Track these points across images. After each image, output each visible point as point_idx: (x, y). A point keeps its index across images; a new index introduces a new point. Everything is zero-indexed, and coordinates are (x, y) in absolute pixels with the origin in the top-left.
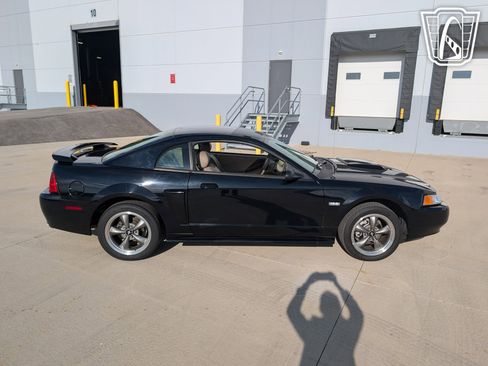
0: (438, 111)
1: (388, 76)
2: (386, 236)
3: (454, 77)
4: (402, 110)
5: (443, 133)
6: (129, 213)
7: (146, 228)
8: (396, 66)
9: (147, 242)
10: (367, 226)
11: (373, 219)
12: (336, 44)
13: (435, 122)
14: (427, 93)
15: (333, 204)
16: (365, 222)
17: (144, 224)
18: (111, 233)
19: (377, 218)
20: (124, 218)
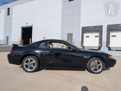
0: (109, 45)
1: (96, 36)
2: (100, 67)
3: (112, 37)
4: (100, 45)
5: (111, 50)
6: (31, 59)
7: (35, 63)
8: (98, 34)
9: (35, 67)
10: (95, 64)
11: (96, 62)
12: (83, 29)
13: (109, 47)
14: (106, 40)
15: (85, 57)
16: (94, 63)
17: (35, 62)
18: (25, 65)
19: (97, 61)
20: (29, 60)
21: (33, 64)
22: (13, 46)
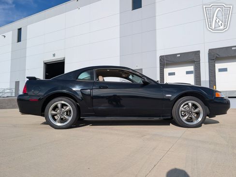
1: (188, 73)
2: (198, 114)
3: (219, 71)
6: (63, 102)
7: (70, 111)
9: (70, 119)
10: (188, 109)
11: (190, 104)
14: (208, 79)
15: (168, 95)
16: (186, 106)
17: (70, 109)
18: (52, 114)
19: (192, 103)
20: (59, 105)
21: (67, 112)
22: (28, 79)
